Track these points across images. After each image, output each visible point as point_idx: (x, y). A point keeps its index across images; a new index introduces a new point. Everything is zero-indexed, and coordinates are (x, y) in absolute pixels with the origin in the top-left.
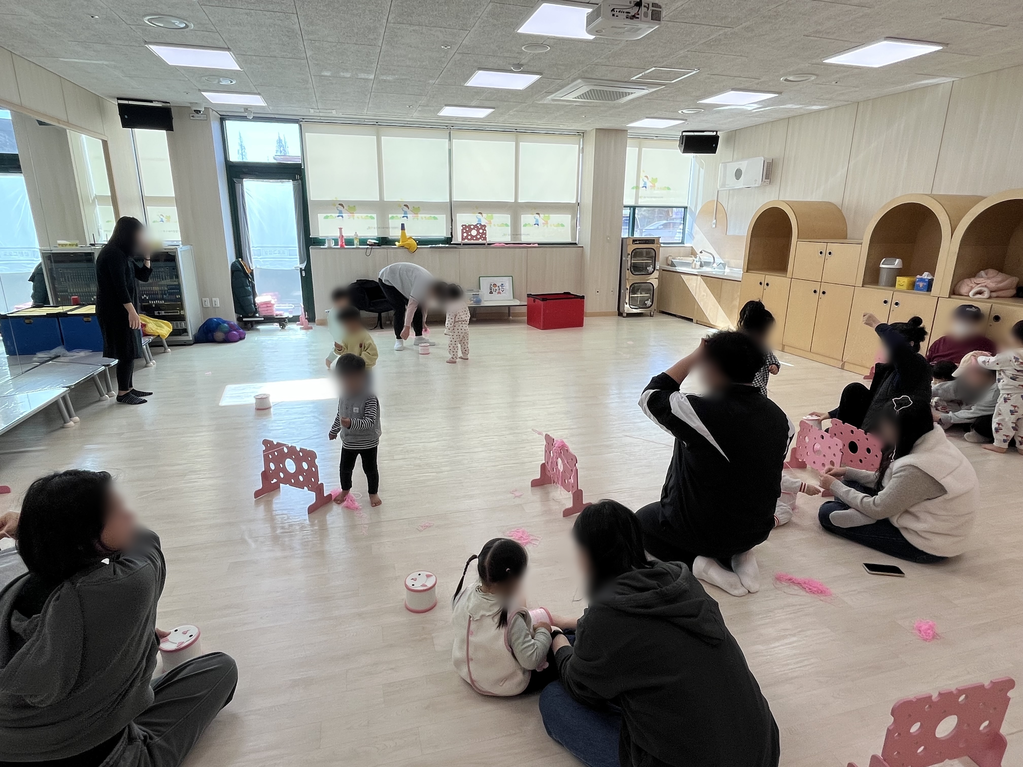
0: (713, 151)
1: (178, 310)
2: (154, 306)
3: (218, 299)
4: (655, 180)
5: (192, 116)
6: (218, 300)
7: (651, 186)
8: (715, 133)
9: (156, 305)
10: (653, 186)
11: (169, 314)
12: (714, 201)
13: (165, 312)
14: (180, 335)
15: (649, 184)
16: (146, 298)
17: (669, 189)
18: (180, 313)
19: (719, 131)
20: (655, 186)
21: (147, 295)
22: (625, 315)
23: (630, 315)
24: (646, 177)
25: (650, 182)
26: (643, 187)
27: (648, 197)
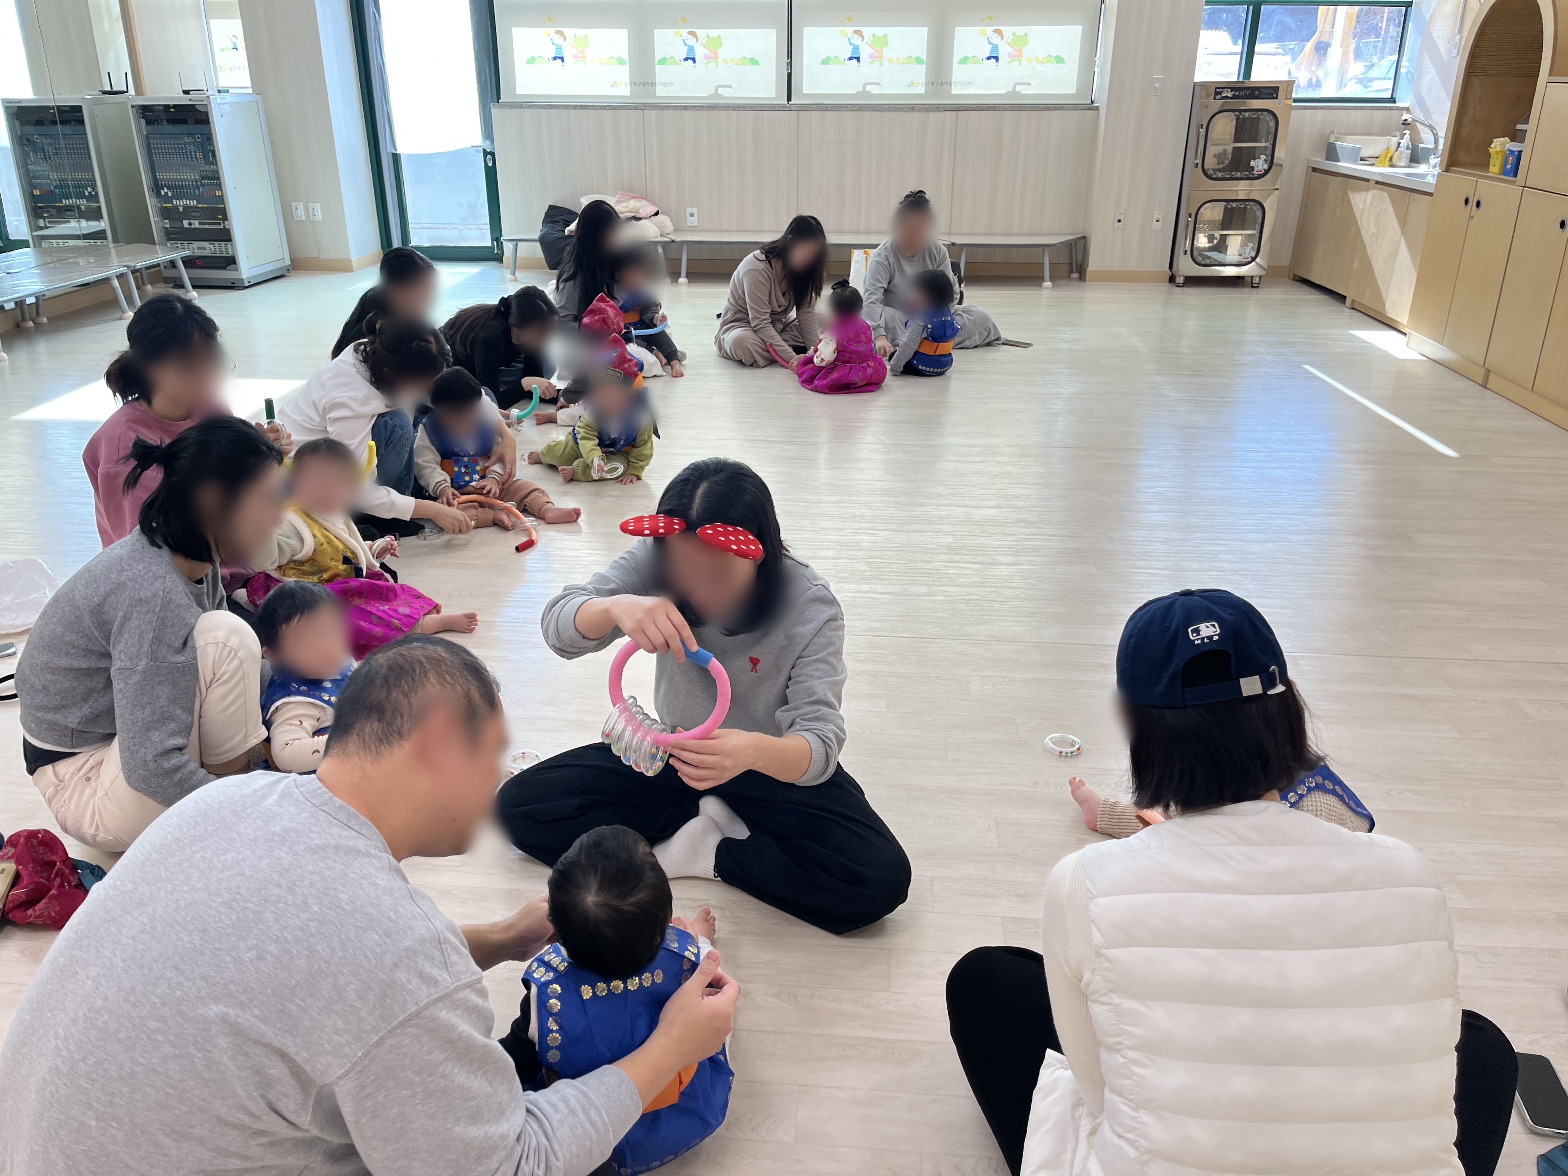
1: (220, 219)
2: (181, 209)
3: (318, 205)
6: (317, 207)
9: (186, 208)
11: (207, 226)
13: (200, 223)
14: (224, 268)
16: (167, 193)
18: (224, 226)
21: (169, 188)
22: (1180, 280)
23: (1192, 281)
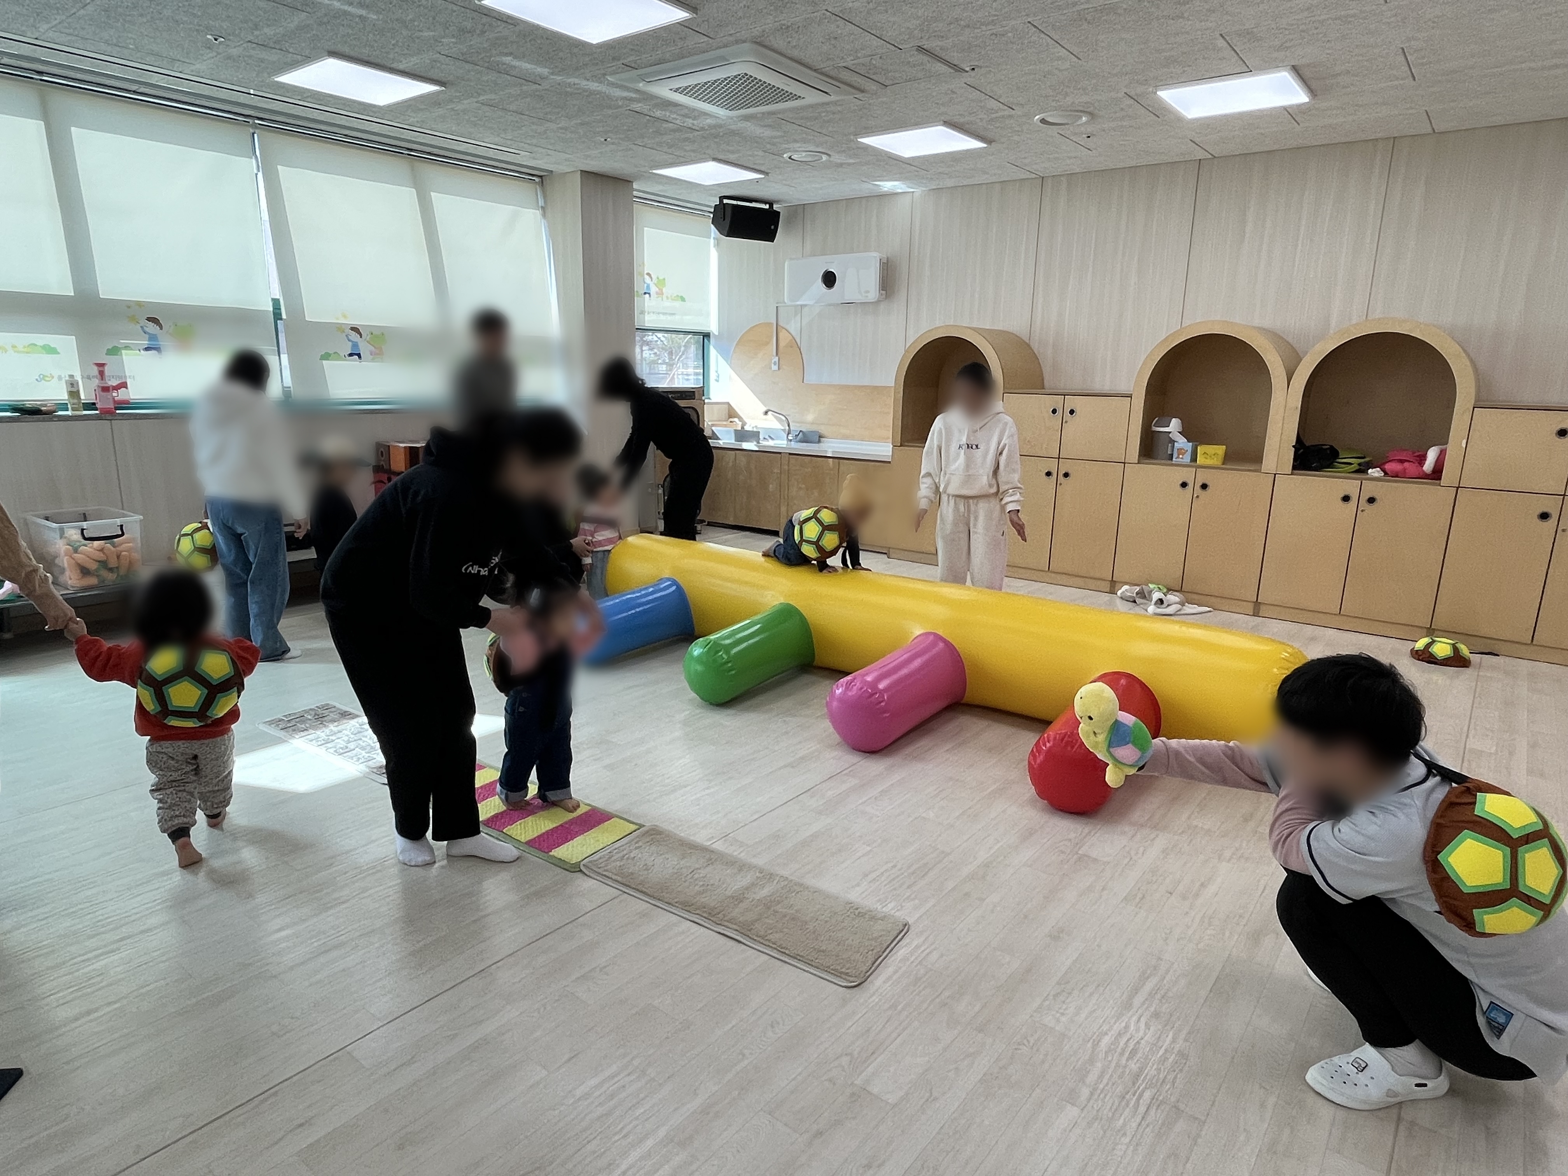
0: (768, 235)
4: (661, 283)
7: (657, 293)
8: (767, 207)
10: (660, 293)
12: (770, 324)
15: (653, 289)
17: (683, 299)
19: (777, 202)
20: (663, 294)
24: (648, 274)
25: (655, 284)
26: (645, 293)
27: (653, 313)
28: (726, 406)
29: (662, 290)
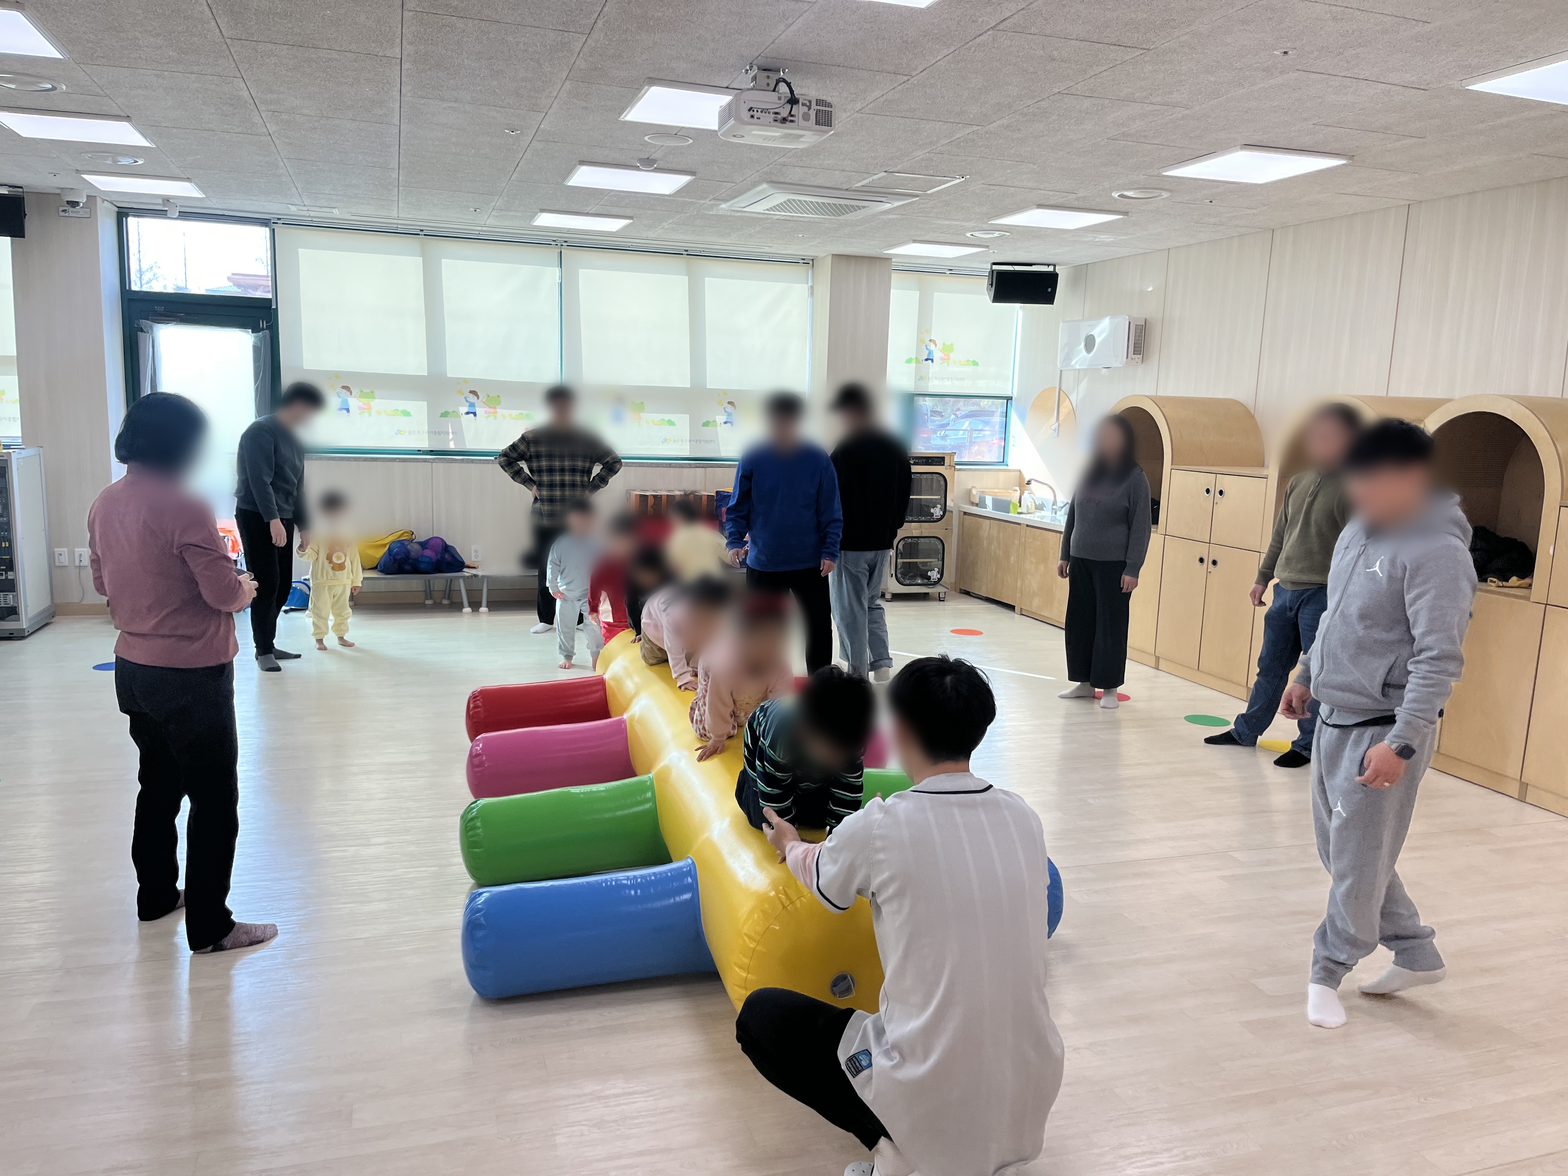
0: (1048, 299)
4: (948, 349)
5: (64, 211)
7: (942, 359)
8: (1051, 269)
10: (946, 359)
12: (1055, 389)
15: (936, 355)
17: (975, 363)
20: (949, 359)
23: (901, 597)
24: (933, 341)
25: (940, 351)
26: (927, 360)
27: (936, 378)
28: (1018, 473)
29: (948, 356)
